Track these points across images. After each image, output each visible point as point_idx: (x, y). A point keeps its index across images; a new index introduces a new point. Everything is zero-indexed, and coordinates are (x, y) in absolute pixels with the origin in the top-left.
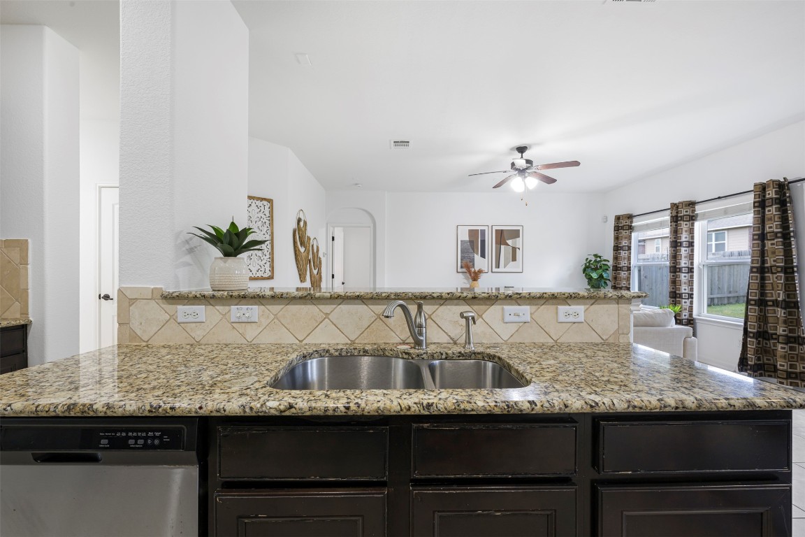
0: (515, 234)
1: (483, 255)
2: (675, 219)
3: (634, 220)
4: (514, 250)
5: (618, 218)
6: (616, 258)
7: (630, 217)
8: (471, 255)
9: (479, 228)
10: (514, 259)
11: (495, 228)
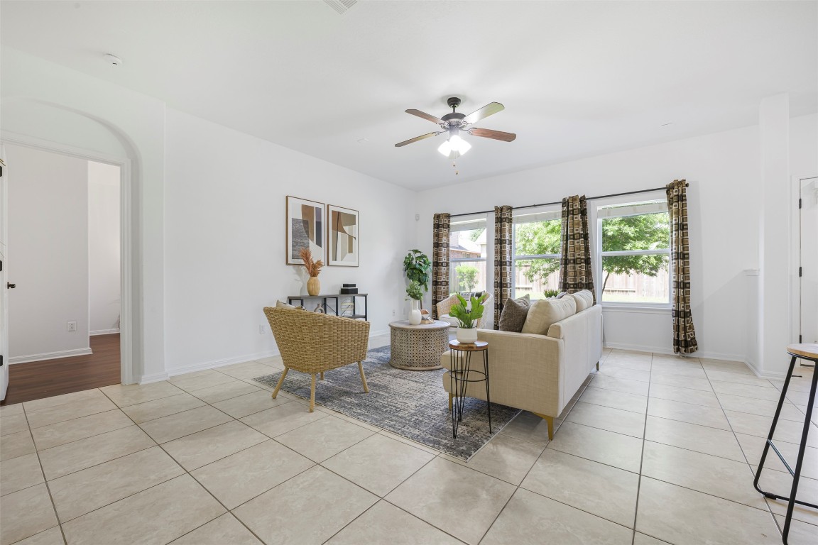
0: (351, 220)
1: (319, 243)
2: (500, 220)
3: (452, 219)
4: (351, 238)
5: (437, 217)
6: (437, 255)
7: (448, 216)
8: (305, 241)
9: (315, 205)
10: (351, 251)
11: (331, 209)
